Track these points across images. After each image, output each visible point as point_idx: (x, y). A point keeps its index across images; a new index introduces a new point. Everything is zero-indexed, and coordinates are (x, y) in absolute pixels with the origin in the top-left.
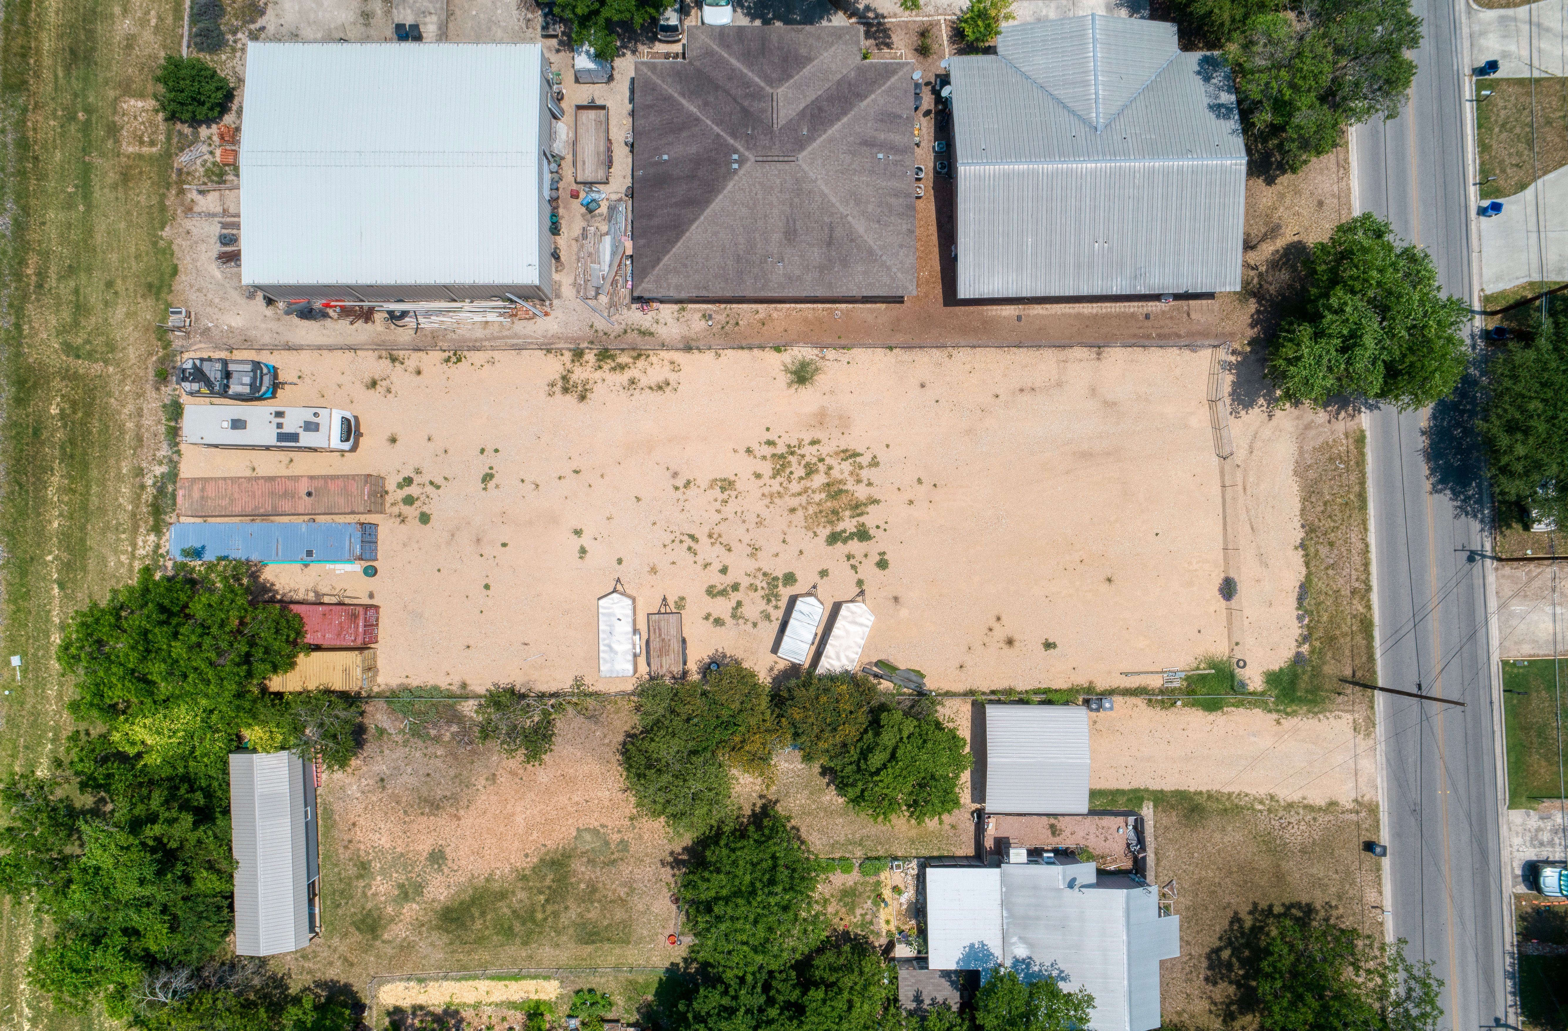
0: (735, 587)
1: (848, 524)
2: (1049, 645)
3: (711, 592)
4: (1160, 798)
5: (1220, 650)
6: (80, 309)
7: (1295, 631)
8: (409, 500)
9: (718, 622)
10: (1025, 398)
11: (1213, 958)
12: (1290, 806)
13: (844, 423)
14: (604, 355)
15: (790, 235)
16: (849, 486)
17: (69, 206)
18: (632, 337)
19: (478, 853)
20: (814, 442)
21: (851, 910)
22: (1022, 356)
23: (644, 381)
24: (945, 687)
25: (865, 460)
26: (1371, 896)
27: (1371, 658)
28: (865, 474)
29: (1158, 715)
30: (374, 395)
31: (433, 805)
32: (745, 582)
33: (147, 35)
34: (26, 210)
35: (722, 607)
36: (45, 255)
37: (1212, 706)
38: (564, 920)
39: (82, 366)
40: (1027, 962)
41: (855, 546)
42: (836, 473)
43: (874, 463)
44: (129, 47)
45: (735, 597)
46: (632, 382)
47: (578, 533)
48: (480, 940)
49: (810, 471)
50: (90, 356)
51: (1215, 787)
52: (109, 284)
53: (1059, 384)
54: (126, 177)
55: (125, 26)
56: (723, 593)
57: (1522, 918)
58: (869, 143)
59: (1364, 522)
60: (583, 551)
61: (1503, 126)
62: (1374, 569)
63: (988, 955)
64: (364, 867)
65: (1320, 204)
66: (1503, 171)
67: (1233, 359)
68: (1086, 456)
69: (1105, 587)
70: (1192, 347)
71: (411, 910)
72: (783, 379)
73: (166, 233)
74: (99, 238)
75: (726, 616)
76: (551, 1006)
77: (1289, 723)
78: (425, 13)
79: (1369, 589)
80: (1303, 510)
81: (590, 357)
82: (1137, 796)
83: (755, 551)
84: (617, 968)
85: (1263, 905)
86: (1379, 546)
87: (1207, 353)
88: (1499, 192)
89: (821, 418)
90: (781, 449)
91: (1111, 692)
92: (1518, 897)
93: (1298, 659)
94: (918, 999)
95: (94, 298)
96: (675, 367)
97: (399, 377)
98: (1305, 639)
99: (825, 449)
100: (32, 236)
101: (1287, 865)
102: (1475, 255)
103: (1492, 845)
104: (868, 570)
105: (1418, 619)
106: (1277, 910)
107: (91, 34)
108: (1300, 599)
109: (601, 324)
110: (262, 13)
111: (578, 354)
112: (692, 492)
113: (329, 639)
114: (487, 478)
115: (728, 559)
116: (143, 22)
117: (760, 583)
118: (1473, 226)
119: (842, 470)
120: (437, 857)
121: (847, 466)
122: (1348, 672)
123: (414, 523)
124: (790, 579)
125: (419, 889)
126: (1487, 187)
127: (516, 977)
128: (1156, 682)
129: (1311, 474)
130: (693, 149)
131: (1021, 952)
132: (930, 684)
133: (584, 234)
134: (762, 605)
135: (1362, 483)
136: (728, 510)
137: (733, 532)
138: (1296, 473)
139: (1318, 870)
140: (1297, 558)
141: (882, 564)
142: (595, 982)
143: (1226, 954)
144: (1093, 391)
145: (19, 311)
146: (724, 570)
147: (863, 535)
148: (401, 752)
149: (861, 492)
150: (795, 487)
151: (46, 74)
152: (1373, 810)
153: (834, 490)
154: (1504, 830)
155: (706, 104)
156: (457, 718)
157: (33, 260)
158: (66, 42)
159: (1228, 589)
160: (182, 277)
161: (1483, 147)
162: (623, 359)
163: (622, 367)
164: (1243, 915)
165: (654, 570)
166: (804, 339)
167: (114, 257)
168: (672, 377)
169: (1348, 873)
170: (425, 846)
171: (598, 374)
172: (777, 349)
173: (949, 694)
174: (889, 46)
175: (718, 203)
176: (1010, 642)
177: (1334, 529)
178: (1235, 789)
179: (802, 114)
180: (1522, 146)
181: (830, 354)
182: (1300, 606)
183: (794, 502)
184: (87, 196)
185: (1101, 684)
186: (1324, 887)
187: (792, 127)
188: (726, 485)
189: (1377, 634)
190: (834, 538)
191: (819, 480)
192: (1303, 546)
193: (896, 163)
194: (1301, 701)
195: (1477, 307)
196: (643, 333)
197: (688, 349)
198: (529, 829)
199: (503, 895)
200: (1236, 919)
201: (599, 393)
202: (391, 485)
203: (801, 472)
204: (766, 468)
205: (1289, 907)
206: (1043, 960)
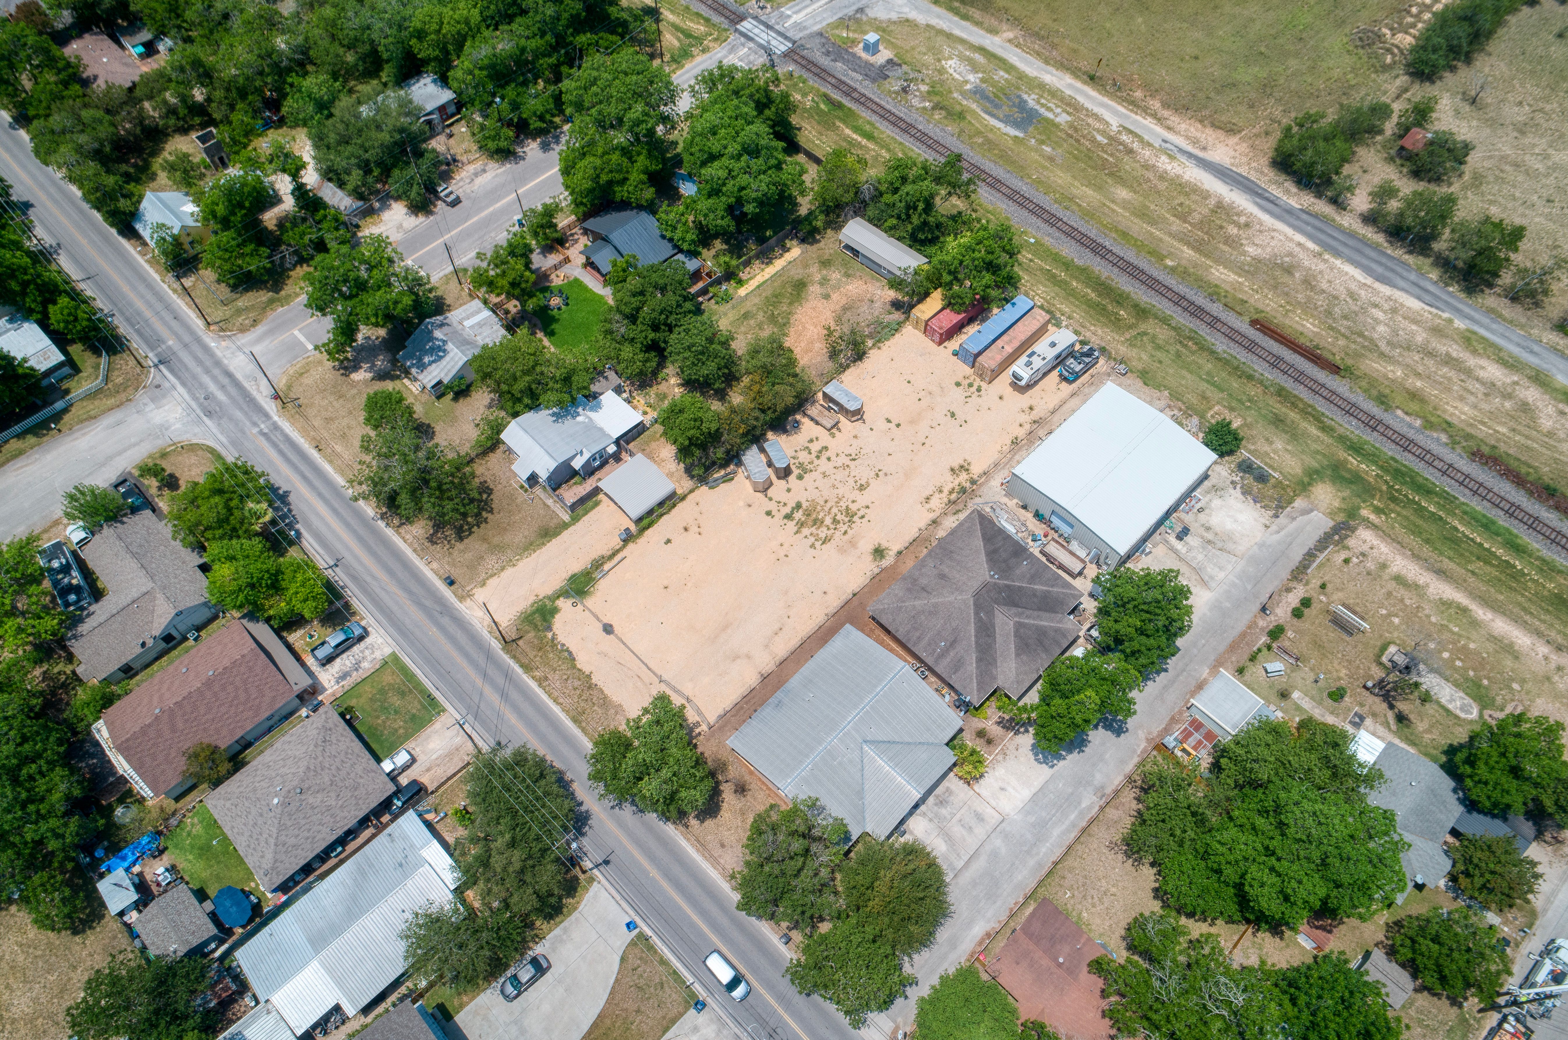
0: (818, 457)
1: (798, 515)
2: (668, 541)
3: (826, 448)
4: (565, 526)
5: (590, 602)
6: (1159, 347)
7: (561, 638)
8: (970, 385)
9: (811, 441)
10: (776, 627)
11: (489, 491)
12: (503, 569)
13: (841, 550)
14: (963, 491)
15: (942, 576)
16: (813, 530)
17: (1208, 373)
18: (961, 506)
19: (814, 309)
20: (845, 533)
21: (657, 395)
22: (795, 642)
23: (937, 495)
24: (697, 492)
25: (818, 544)
26: (435, 565)
27: (514, 657)
28: (812, 539)
29: (595, 554)
30: (1025, 406)
31: (845, 309)
32: (816, 462)
33: (1267, 448)
34: (1219, 359)
35: (815, 447)
36: (1193, 353)
37: (573, 579)
38: (761, 314)
39: (1133, 332)
40: (574, 417)
41: (787, 510)
42: (824, 529)
43: (813, 546)
44: (1267, 440)
45: (814, 454)
46: (941, 491)
47: (898, 425)
48: (783, 286)
49: (835, 521)
50: (1135, 337)
51: (544, 549)
52: (1160, 362)
53: (767, 646)
54: (1204, 397)
55: (1279, 445)
56: (820, 452)
57: (354, 614)
58: (953, 644)
59: (567, 712)
60: (889, 421)
61: (662, 985)
62: (544, 697)
63: (591, 410)
64: (847, 275)
65: (723, 846)
66: (641, 959)
67: (697, 731)
68: (725, 628)
69: (666, 583)
70: (721, 717)
71: (817, 277)
72: (885, 545)
73: (1166, 393)
74: (1184, 372)
75: (810, 445)
76: (736, 289)
77: (532, 599)
78: (1189, 550)
79: (540, 685)
80: (602, 691)
81: (968, 485)
82: (575, 519)
83: (824, 475)
84: (725, 314)
85: (483, 525)
86: (551, 710)
87: (712, 719)
88: (633, 944)
89: (853, 544)
90: (855, 519)
91: (624, 546)
92: (362, 618)
93: (549, 628)
94: (606, 378)
95: (1159, 354)
96: (931, 510)
97: (1026, 418)
98: (553, 639)
99: (838, 534)
100: (1205, 354)
101: (485, 546)
102: (618, 897)
103: (391, 630)
104: (772, 506)
105: (504, 696)
106: (475, 529)
107: (1286, 432)
108: (570, 653)
109: (977, 500)
110: (1243, 493)
111: (973, 482)
112: (873, 474)
113: (941, 316)
114: (953, 415)
115: (831, 465)
116: (1275, 452)
117: (810, 467)
118: (631, 912)
119: (823, 533)
120: (827, 297)
121: (823, 535)
122: (520, 643)
123: (960, 379)
124: (800, 477)
125: (821, 284)
126: (642, 938)
127: (758, 287)
128: (606, 567)
129: (612, 711)
130: (1018, 572)
131: (579, 419)
132: (704, 488)
133: (1024, 525)
134: (801, 460)
135: (583, 730)
136: (851, 481)
137: (840, 475)
138: (620, 706)
139: (469, 556)
140: (587, 669)
141: (769, 513)
142: (729, 305)
143: (485, 496)
144: (748, 657)
145: (1174, 329)
146: (829, 459)
147: (788, 517)
148: (876, 313)
149: (806, 531)
150: (835, 510)
151: (1278, 406)
152: (461, 599)
153: (818, 522)
154: (390, 640)
155: (1035, 595)
156: (871, 336)
157: (1194, 348)
158: (1288, 422)
159: (608, 629)
160: (1141, 384)
161: (663, 962)
162: (954, 496)
163: (951, 493)
164: (489, 516)
165: (855, 437)
166: (893, 567)
167: (1171, 371)
168: (928, 506)
169: (454, 565)
170: (835, 296)
171: (957, 482)
172: (900, 553)
173: (692, 491)
174: (998, 723)
175: (983, 557)
176: (686, 529)
177: (580, 696)
178: (534, 556)
179: (993, 626)
180: (642, 982)
181: (877, 571)
182: (568, 650)
183: (829, 505)
184: (1208, 382)
185: (631, 546)
186: (461, 551)
187: (990, 613)
188: (862, 488)
189: (519, 670)
190: (799, 506)
191: (828, 521)
192: (589, 676)
193: (934, 651)
194: (534, 613)
195: (595, 871)
196: (957, 512)
197: (934, 522)
198: (804, 328)
199: (791, 304)
200: (491, 511)
201: (949, 476)
202: (984, 385)
203: (839, 517)
204: (853, 507)
205: (471, 533)
206: (569, 422)
